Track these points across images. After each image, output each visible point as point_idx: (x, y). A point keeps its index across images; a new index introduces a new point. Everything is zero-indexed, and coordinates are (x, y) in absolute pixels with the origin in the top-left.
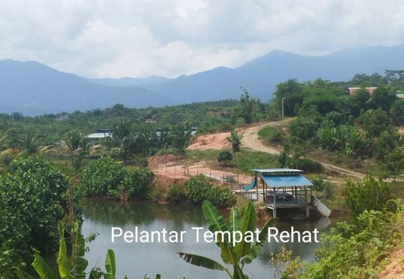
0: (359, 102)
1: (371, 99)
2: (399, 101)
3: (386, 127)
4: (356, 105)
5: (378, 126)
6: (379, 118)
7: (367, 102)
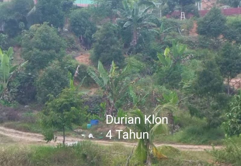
0: (16, 13)
1: (34, 8)
2: (78, 11)
3: (56, 54)
4: (11, 17)
5: (44, 52)
6: (44, 40)
7: (29, 13)
